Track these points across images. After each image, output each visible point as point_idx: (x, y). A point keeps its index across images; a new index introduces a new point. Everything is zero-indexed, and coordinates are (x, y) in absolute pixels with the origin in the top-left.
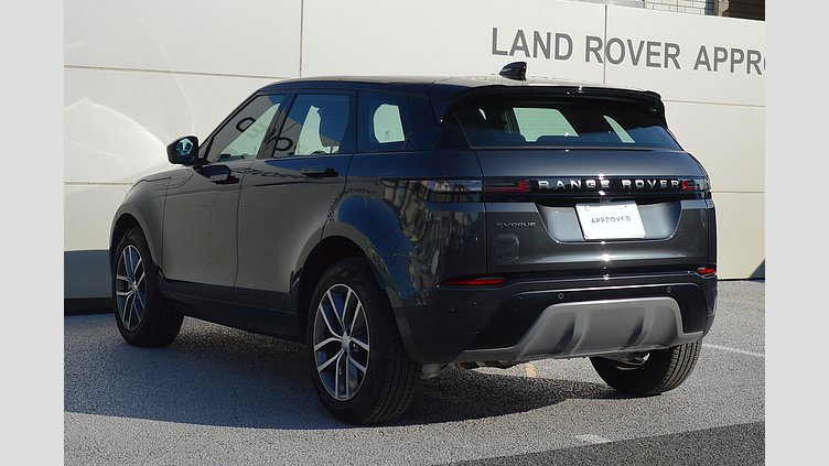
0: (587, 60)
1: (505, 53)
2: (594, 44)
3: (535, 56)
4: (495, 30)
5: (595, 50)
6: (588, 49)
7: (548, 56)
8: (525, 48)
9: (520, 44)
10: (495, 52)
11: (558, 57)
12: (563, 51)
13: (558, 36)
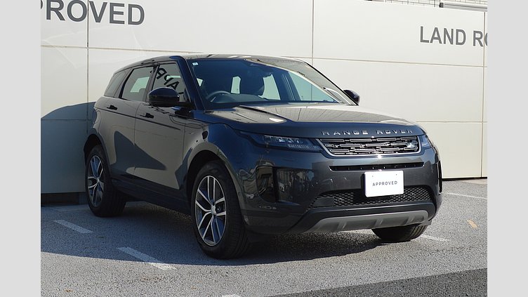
0: (474, 45)
1: (428, 41)
2: (478, 35)
3: (445, 43)
4: (422, 27)
5: (479, 39)
6: (475, 38)
7: (452, 43)
8: (439, 38)
9: (436, 36)
10: (422, 41)
11: (457, 43)
12: (461, 40)
13: (458, 31)
